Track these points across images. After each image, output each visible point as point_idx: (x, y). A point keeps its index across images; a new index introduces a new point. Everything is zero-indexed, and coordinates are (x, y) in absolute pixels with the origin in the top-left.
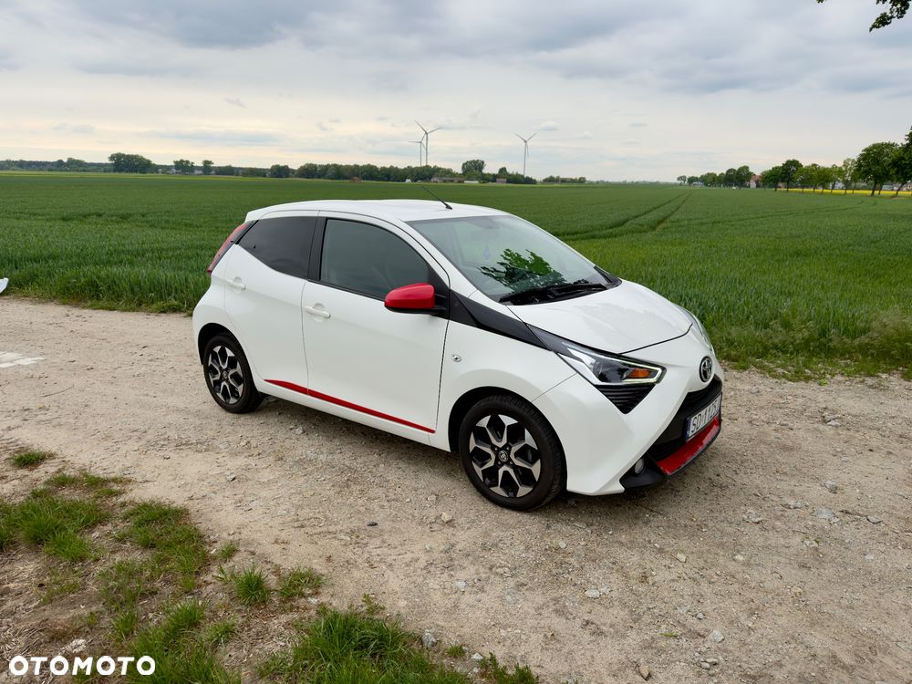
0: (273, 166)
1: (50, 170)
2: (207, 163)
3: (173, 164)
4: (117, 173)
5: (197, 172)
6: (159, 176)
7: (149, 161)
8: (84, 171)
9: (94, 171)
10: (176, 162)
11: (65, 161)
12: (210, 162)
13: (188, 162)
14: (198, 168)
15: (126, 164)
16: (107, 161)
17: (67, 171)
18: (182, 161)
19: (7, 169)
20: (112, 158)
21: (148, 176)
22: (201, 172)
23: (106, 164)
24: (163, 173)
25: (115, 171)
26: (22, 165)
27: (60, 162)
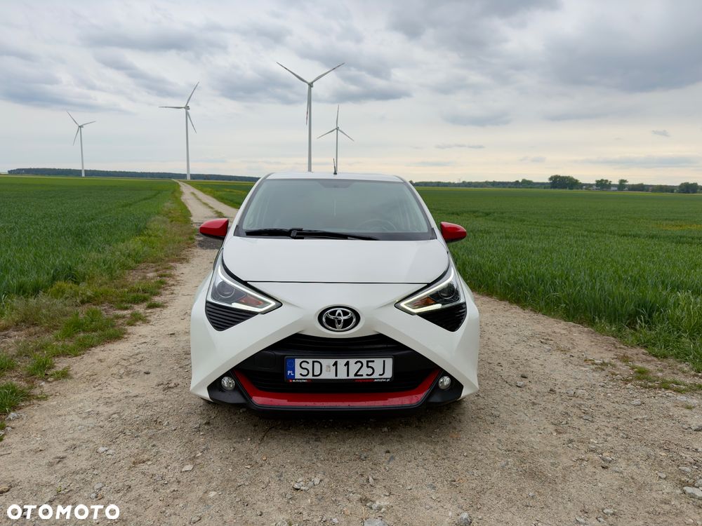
0: (682, 184)
1: (510, 187)
2: (622, 181)
3: (595, 183)
4: (552, 190)
5: (613, 188)
6: (583, 191)
7: (577, 181)
8: (531, 188)
9: (538, 188)
10: (598, 181)
11: (520, 181)
12: (625, 181)
13: (607, 181)
14: (615, 185)
15: (560, 183)
16: (547, 181)
17: (520, 188)
18: (602, 180)
19: (485, 187)
20: (551, 179)
21: (574, 191)
22: (616, 189)
23: (547, 183)
24: (586, 189)
25: (551, 188)
26: (494, 184)
27: (517, 182)
